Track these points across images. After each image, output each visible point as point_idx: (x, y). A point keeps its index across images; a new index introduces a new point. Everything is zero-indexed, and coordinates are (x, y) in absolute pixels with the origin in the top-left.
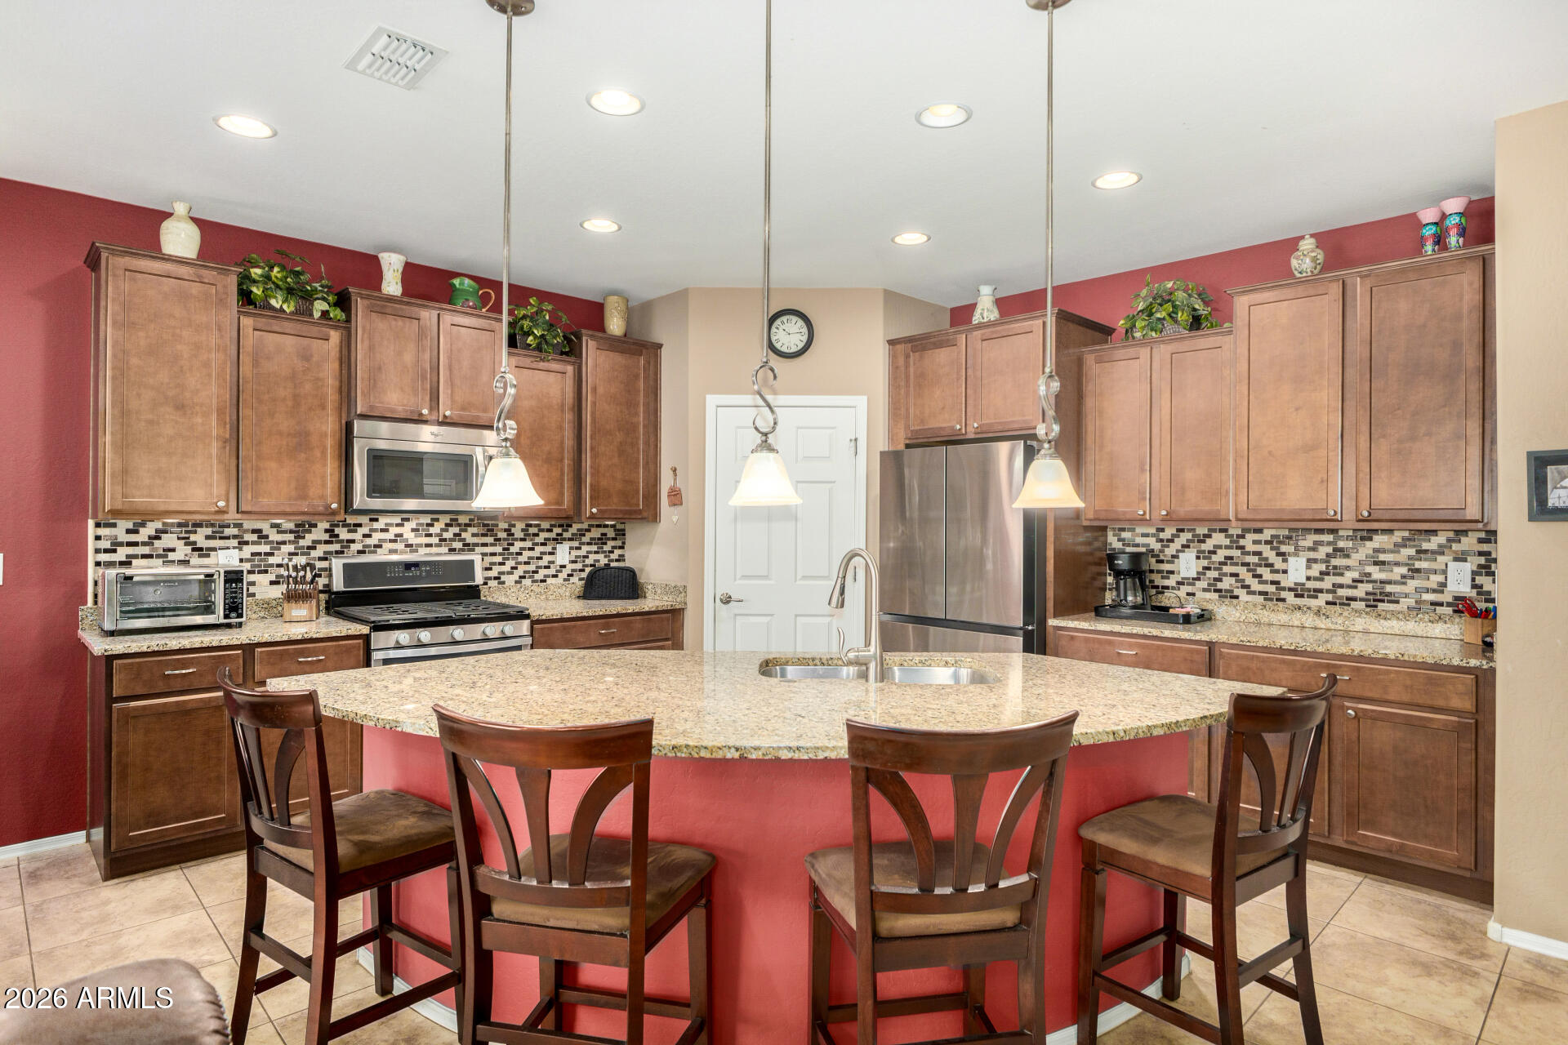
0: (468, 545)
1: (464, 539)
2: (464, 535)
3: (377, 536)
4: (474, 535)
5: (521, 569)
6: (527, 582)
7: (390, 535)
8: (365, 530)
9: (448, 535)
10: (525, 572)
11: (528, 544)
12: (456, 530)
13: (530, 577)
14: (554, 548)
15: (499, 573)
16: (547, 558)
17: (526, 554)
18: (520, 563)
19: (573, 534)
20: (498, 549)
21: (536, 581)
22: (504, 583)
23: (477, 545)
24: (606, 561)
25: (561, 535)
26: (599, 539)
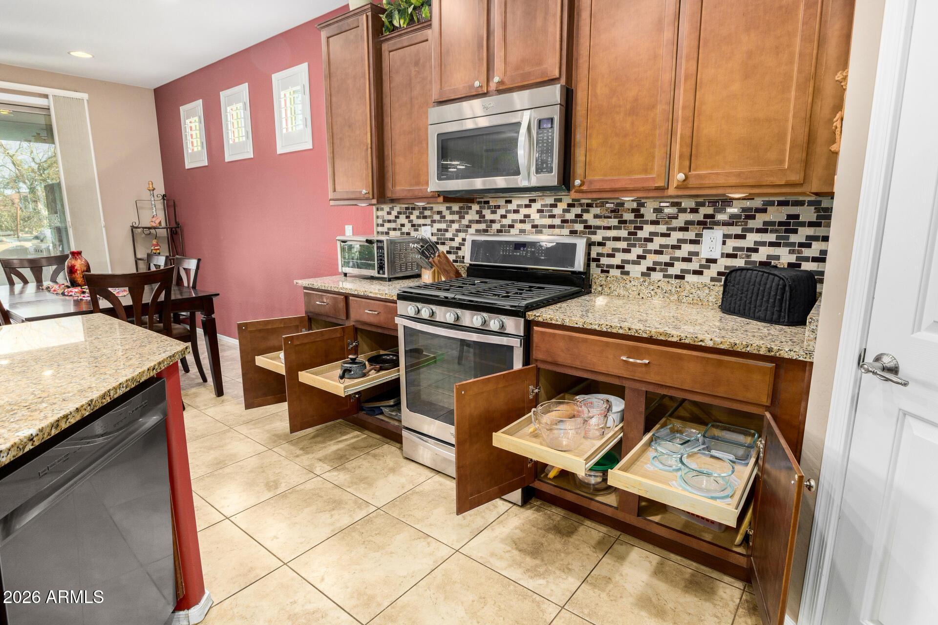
0: (590, 227)
1: (586, 221)
2: (586, 216)
3: (511, 217)
4: (596, 216)
5: (651, 259)
6: (656, 276)
7: (520, 217)
8: (502, 211)
9: (570, 216)
10: (655, 263)
11: (662, 228)
12: (577, 210)
13: (661, 270)
14: (699, 235)
15: (623, 261)
16: (686, 248)
17: (658, 241)
18: (650, 252)
19: (732, 216)
20: (623, 233)
21: (670, 276)
22: (627, 273)
23: (599, 228)
24: (792, 259)
25: (712, 216)
26: (781, 224)
